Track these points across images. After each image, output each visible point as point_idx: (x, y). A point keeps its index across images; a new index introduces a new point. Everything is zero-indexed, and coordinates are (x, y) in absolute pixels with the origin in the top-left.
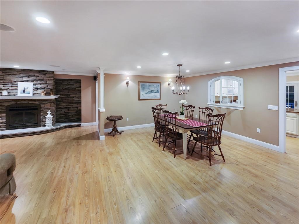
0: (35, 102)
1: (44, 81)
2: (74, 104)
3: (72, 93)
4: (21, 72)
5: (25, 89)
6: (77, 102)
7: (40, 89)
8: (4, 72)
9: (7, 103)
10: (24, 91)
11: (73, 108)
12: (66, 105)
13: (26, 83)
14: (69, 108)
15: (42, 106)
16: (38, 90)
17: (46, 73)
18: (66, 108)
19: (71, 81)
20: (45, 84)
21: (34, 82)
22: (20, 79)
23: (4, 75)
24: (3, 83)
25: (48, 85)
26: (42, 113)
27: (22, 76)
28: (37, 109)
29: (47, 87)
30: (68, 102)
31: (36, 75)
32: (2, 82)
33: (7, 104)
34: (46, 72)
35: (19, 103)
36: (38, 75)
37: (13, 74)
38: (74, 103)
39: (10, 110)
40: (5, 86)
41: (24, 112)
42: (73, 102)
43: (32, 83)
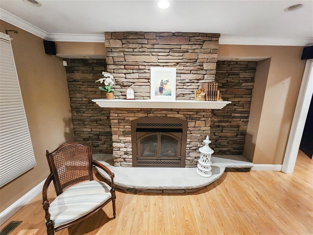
0: (177, 116)
1: (197, 64)
2: (235, 119)
3: (234, 95)
4: (154, 42)
5: (162, 83)
6: (239, 115)
7: (189, 84)
8: (124, 41)
9: (132, 115)
10: (161, 90)
11: (231, 127)
12: (219, 122)
13: (165, 68)
14: (223, 127)
15: (191, 124)
16: (185, 87)
17: (204, 42)
18: (219, 126)
19: (236, 66)
20: (198, 72)
21: (178, 67)
22: (154, 59)
23: (126, 50)
24: (124, 71)
25: (204, 72)
26: (188, 140)
27: (156, 50)
28: (180, 131)
29: (203, 79)
30: (224, 114)
31: (183, 47)
32: (123, 67)
33: (132, 117)
34: (205, 39)
35: (151, 115)
36: (186, 47)
37: (140, 46)
38: (235, 117)
39: (138, 130)
40: (128, 76)
41: (159, 135)
42: (233, 115)
43: (174, 70)
